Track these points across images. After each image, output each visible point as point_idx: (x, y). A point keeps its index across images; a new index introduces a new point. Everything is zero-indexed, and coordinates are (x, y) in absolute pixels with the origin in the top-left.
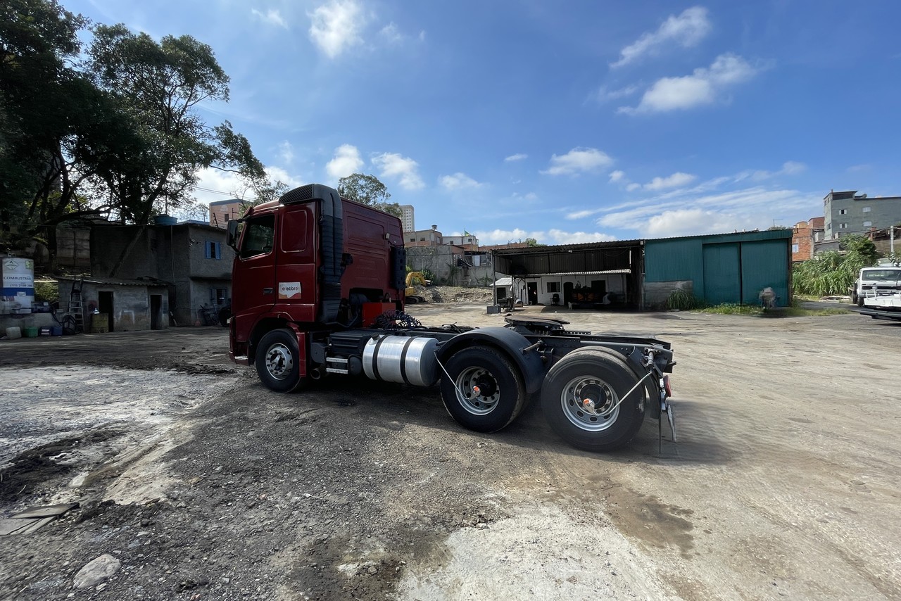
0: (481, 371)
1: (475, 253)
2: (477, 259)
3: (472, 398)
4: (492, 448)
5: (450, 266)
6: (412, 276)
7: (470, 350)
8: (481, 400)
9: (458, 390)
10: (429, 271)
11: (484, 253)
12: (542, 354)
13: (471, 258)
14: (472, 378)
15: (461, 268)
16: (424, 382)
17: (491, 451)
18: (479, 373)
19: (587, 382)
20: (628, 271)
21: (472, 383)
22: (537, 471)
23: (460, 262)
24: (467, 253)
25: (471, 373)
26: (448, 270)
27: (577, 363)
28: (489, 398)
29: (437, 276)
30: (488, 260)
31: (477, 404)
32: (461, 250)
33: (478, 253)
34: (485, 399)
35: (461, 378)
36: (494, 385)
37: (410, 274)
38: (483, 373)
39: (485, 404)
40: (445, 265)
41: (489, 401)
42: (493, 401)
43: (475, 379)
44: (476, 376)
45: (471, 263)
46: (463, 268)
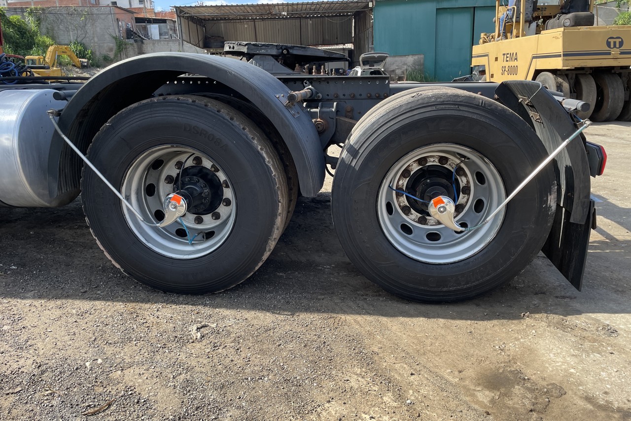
0: (182, 158)
1: (150, 21)
2: (154, 30)
3: (168, 221)
4: (229, 333)
5: (115, 38)
6: (55, 51)
7: (152, 105)
8: (189, 222)
9: (131, 207)
10: (82, 44)
11: (164, 21)
12: (314, 115)
13: (145, 29)
14: (163, 176)
15: (131, 41)
16: (39, 195)
17: (228, 341)
18: (179, 164)
19: (422, 161)
20: (350, 46)
21: (164, 188)
22: (353, 383)
23: (129, 34)
24: (138, 20)
25: (157, 164)
26: (113, 45)
27: (417, 115)
28: (207, 218)
29: (98, 53)
30: (171, 32)
31: (181, 233)
32: (130, 15)
33: (156, 21)
34: (199, 221)
35: (135, 177)
36: (216, 188)
37: (51, 49)
38: (190, 163)
39: (200, 232)
40: (107, 36)
41: (209, 222)
42: (218, 222)
43: (169, 179)
44: (171, 170)
45: (147, 35)
46: (136, 41)
